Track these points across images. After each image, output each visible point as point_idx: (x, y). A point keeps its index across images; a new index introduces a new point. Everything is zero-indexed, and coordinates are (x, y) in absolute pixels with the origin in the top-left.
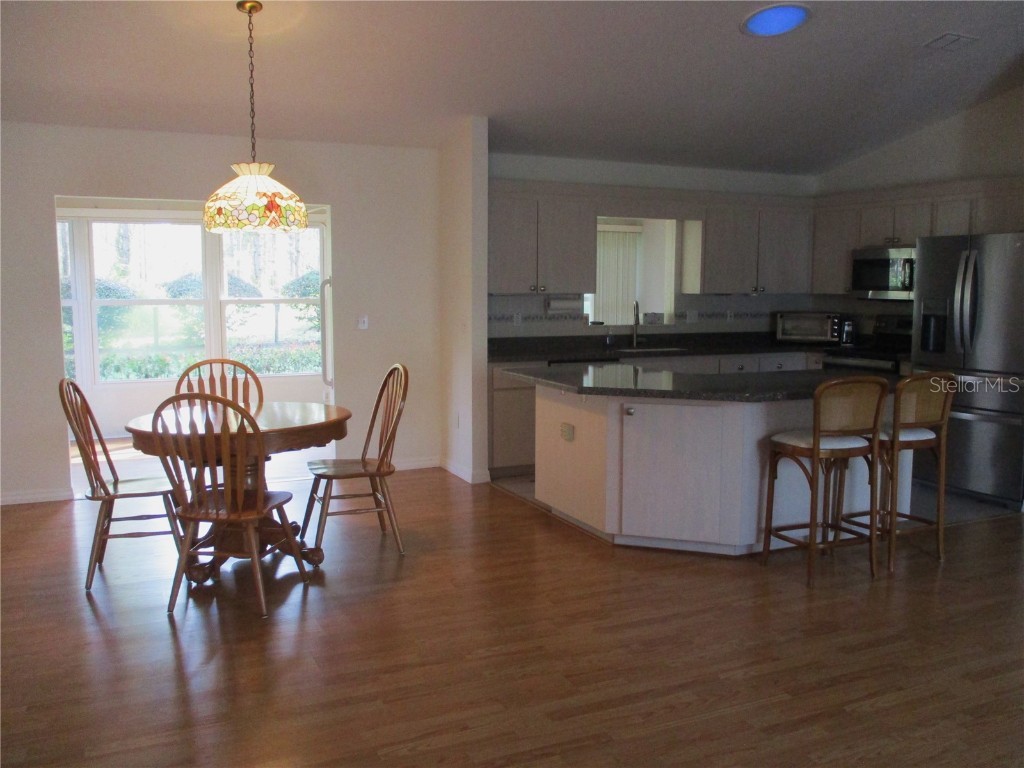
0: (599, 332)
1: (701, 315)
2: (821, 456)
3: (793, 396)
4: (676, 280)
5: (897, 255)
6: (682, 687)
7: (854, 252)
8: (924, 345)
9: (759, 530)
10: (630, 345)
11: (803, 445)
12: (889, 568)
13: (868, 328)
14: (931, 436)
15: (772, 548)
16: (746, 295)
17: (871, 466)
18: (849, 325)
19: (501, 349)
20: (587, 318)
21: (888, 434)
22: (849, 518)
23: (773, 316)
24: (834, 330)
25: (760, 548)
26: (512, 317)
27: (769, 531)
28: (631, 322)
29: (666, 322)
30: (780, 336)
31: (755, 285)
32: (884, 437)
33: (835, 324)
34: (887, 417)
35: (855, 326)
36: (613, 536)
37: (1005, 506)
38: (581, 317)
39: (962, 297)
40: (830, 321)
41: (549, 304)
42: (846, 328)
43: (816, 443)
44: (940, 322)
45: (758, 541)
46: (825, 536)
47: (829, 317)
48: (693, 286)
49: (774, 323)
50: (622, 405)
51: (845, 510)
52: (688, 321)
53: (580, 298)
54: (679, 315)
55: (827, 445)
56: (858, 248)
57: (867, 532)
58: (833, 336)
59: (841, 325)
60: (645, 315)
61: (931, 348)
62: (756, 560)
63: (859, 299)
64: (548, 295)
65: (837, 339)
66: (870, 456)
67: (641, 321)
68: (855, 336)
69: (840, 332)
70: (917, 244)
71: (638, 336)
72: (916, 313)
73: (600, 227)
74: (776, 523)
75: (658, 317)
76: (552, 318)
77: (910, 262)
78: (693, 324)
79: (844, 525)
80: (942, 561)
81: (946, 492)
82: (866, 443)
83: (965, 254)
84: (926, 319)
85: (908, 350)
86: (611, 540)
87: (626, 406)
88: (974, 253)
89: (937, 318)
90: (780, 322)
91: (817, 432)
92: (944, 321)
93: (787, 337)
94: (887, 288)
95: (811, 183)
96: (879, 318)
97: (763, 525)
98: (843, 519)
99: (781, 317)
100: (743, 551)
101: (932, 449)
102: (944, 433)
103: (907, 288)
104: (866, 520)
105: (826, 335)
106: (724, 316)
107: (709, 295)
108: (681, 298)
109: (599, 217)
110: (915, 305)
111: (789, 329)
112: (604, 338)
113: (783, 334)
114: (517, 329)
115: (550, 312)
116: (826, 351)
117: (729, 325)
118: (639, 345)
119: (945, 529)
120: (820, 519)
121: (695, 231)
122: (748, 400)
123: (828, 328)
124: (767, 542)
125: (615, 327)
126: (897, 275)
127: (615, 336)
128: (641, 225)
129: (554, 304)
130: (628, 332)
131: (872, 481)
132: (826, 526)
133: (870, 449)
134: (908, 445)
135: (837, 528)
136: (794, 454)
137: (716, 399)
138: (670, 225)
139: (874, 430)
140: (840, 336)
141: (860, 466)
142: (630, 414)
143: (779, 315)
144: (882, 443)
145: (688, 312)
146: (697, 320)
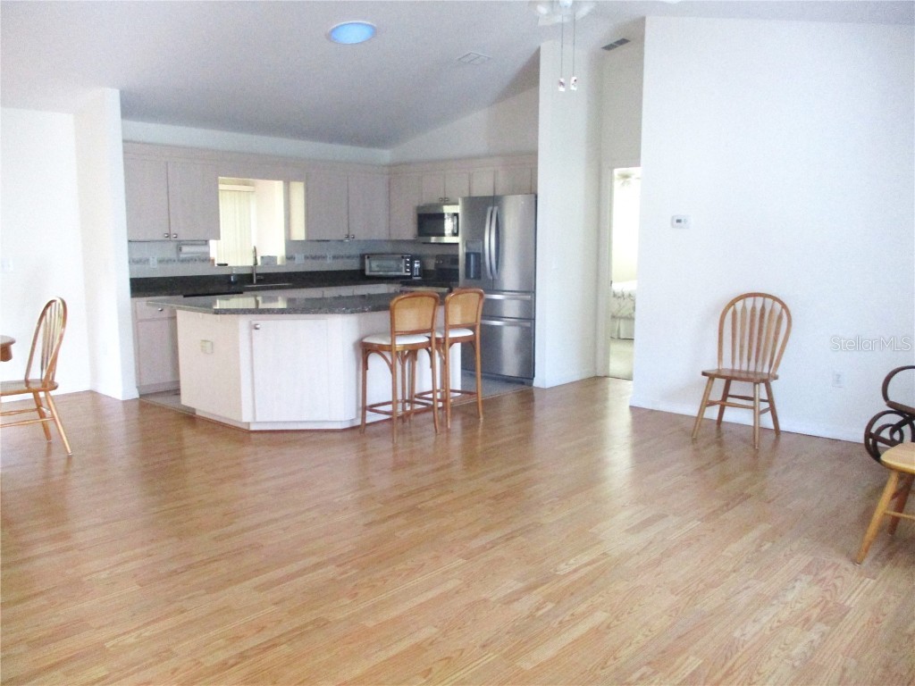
0: (223, 271)
1: (306, 258)
2: (398, 349)
3: (377, 309)
4: (285, 231)
5: (448, 210)
6: (309, 510)
7: (418, 208)
8: (467, 275)
9: (357, 410)
10: (251, 282)
11: (384, 343)
12: (447, 426)
13: (431, 265)
14: (469, 333)
15: (368, 421)
16: (342, 241)
17: (431, 354)
18: (417, 263)
19: (141, 287)
20: (213, 261)
21: (441, 333)
22: (421, 395)
23: (362, 257)
24: (407, 267)
25: (359, 422)
26: (148, 260)
27: (366, 408)
28: (250, 263)
29: (279, 262)
30: (367, 273)
31: (347, 233)
32: (439, 335)
33: (407, 262)
34: (440, 321)
35: (422, 264)
36: (249, 424)
37: (523, 383)
38: (207, 259)
39: (489, 240)
40: (403, 260)
41: (180, 250)
42: (416, 265)
43: (393, 340)
44: (476, 257)
45: (357, 417)
46: (404, 409)
47: (403, 257)
48: (299, 234)
49: (363, 264)
50: (250, 322)
51: (417, 391)
52: (297, 261)
53: (206, 243)
54: (289, 258)
55: (401, 342)
56: (422, 205)
57: (431, 403)
58: (407, 272)
59: (412, 263)
60: (262, 257)
61: (472, 276)
62: (358, 432)
63: (425, 243)
64: (180, 241)
65: (409, 274)
66: (430, 348)
67: (259, 263)
68: (423, 271)
69: (412, 268)
70: (460, 202)
71: (257, 274)
72: (462, 251)
73: (221, 187)
74: (369, 402)
75: (273, 259)
76: (183, 261)
77: (456, 215)
78: (301, 265)
79: (416, 400)
80: (482, 419)
81: (482, 377)
82: (427, 340)
83: (490, 209)
84: (468, 255)
85: (457, 279)
86: (246, 428)
87: (254, 323)
88: (496, 208)
89: (475, 254)
90: (367, 262)
91: (394, 333)
92: (479, 257)
93: (372, 273)
94: (443, 235)
95: (385, 155)
96: (438, 257)
97: (360, 405)
98: (416, 397)
99: (368, 258)
100: (347, 425)
101: (471, 342)
102: (478, 332)
103: (455, 234)
104: (430, 396)
105: (401, 271)
106: (324, 257)
107: (311, 241)
108: (291, 244)
109: (220, 178)
110: (460, 246)
111: (373, 267)
112: (228, 276)
113: (371, 271)
114: (153, 270)
115: (182, 256)
116: (401, 283)
117: (329, 265)
118: (259, 281)
119: (482, 401)
120: (399, 397)
121: (298, 190)
122: (344, 312)
123: (403, 265)
124: (364, 417)
125: (237, 267)
126: (449, 225)
127: (239, 275)
128: (253, 185)
129: (185, 249)
130: (248, 272)
131: (432, 366)
132: (404, 401)
133: (430, 343)
134: (455, 340)
135: (411, 402)
136: (379, 349)
137: (321, 313)
138: (277, 186)
139: (431, 330)
140: (412, 271)
141: (424, 356)
142: (257, 329)
143: (366, 257)
144: (438, 340)
145: (296, 255)
146: (303, 261)
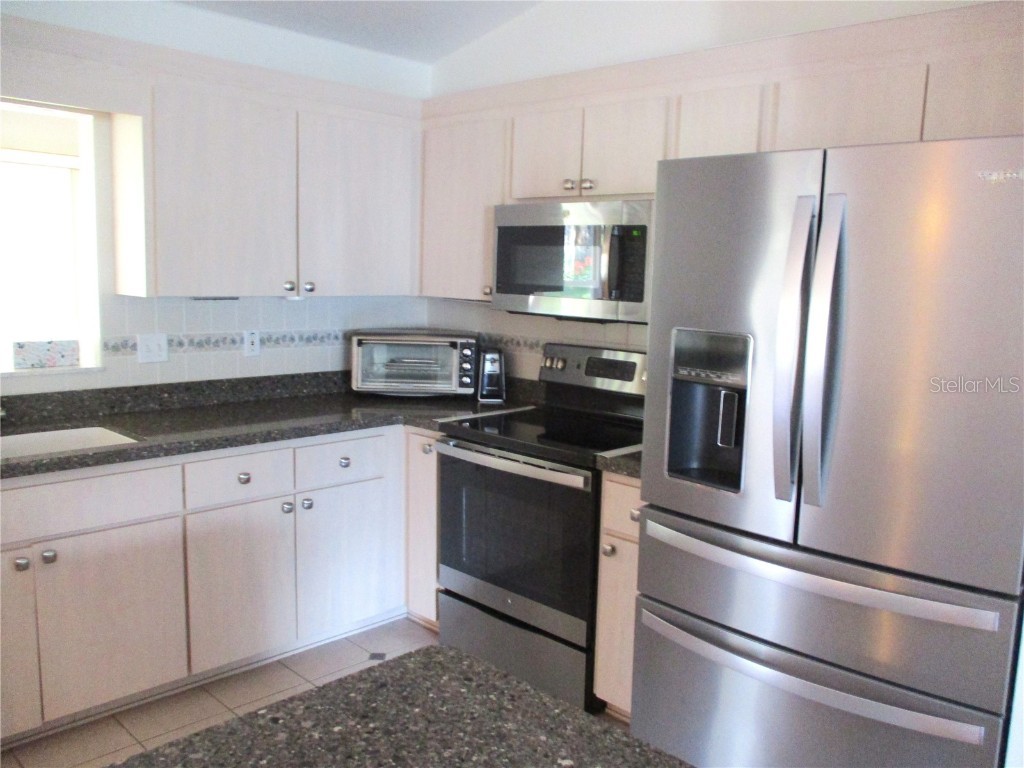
1: (175, 344)
7: (500, 210)
13: (531, 368)
18: (493, 361)
23: (344, 340)
24: (463, 372)
29: (85, 359)
30: (357, 384)
31: (292, 277)
33: (464, 359)
40: (455, 354)
42: (489, 367)
47: (454, 345)
48: (134, 282)
49: (348, 356)
52: (141, 356)
54: (114, 347)
56: (509, 202)
58: (462, 385)
59: (478, 363)
63: (511, 311)
65: (471, 391)
69: (477, 374)
78: (154, 366)
90: (356, 349)
93: (370, 386)
96: (550, 350)
99: (360, 343)
105: (449, 382)
108: (114, 305)
113: (366, 376)
117: (250, 361)
121: (130, 132)
123: (454, 367)
138: (84, 124)
140: (476, 384)
143: (355, 340)
145: (139, 339)
146: (164, 355)
